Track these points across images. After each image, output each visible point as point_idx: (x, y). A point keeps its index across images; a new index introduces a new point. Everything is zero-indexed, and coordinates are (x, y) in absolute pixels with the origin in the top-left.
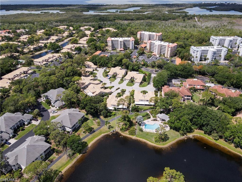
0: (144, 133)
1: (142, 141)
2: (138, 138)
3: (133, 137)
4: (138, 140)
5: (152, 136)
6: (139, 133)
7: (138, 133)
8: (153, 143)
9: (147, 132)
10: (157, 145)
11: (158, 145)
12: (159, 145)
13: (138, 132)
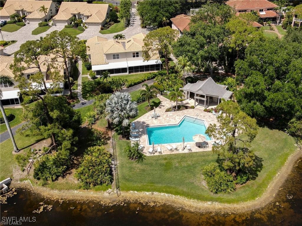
0: (151, 164)
1: (152, 204)
2: (132, 195)
3: (106, 194)
4: (128, 203)
5: (191, 169)
6: (131, 168)
7: (126, 172)
8: (205, 199)
9: (165, 158)
10: (227, 205)
11: (229, 202)
12: (237, 201)
13: (122, 166)
